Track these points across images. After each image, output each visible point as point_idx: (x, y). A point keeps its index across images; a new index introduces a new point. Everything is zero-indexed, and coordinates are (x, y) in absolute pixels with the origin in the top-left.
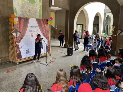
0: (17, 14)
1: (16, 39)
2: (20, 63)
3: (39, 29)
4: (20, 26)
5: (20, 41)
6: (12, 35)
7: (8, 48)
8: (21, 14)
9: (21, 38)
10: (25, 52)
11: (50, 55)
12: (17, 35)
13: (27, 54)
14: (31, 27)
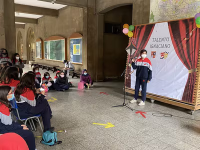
0: (154, 20)
8: (159, 20)
14: (154, 39)
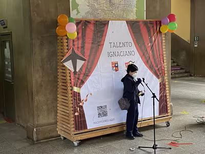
0: (78, 12)
1: (72, 78)
2: (82, 142)
3: (134, 48)
4: (83, 43)
5: (83, 82)
6: (64, 66)
7: (56, 99)
8: (88, 12)
9: (87, 75)
10: (97, 112)
11: (168, 125)
12: (75, 68)
13: (101, 119)
14: (112, 44)
